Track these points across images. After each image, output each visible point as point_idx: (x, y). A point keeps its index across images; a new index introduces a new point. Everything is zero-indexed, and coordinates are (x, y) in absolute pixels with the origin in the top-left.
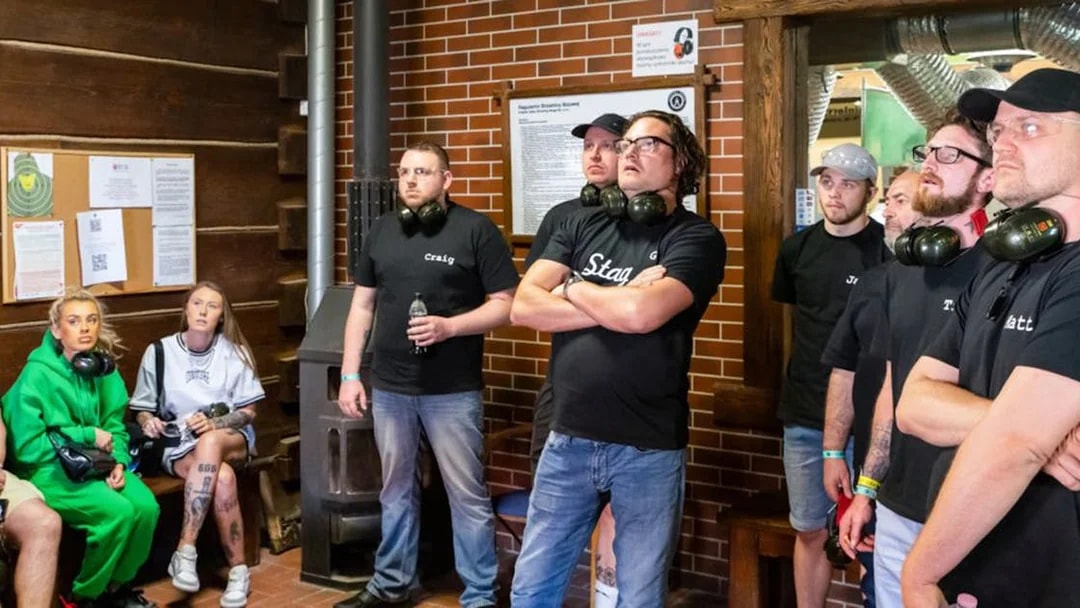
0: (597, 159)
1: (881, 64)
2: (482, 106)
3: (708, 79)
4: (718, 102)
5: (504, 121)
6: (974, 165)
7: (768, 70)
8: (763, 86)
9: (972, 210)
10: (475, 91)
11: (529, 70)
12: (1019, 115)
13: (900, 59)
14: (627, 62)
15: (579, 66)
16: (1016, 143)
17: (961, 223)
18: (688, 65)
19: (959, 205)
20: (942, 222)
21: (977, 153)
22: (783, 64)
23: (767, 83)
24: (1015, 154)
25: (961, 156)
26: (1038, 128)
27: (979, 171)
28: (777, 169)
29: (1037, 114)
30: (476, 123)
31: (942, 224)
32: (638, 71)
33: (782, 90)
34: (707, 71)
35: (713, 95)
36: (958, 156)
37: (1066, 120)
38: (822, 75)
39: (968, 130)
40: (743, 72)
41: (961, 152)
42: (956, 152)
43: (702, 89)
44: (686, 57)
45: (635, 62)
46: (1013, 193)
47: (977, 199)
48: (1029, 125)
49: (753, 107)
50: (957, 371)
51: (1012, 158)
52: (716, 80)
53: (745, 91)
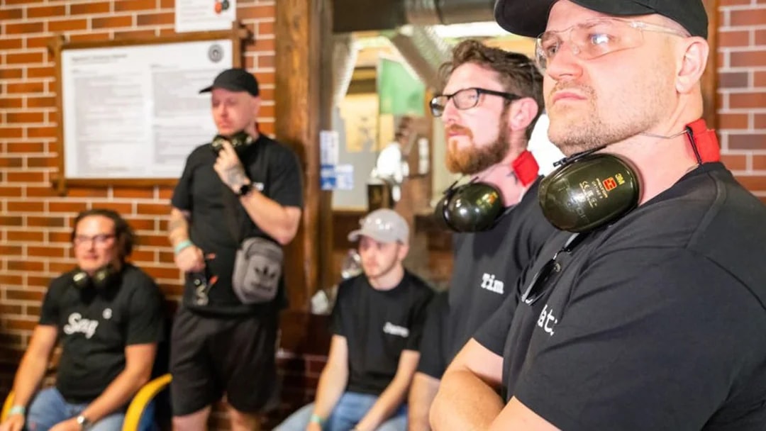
0: (225, 116)
1: (392, 33)
2: (38, 58)
3: (243, 33)
4: (253, 54)
5: (56, 72)
6: (499, 101)
7: (296, 25)
8: (292, 40)
9: (512, 156)
10: (31, 43)
11: (82, 24)
12: (584, 22)
13: (407, 30)
14: (170, 18)
15: (127, 21)
16: (580, 62)
17: (500, 176)
18: (226, 21)
19: (496, 154)
20: (477, 178)
21: (499, 87)
22: (309, 22)
23: (296, 37)
24: (580, 78)
25: (481, 95)
26: (611, 38)
27: (507, 106)
28: (304, 114)
29: (610, 19)
30: (32, 73)
31: (477, 181)
32: (181, 26)
33: (309, 43)
34: (243, 26)
35: (249, 47)
36: (478, 96)
37: (650, 27)
38: (347, 43)
39: (480, 64)
40: (274, 27)
41: (480, 91)
42: (475, 93)
43: (238, 43)
44: (224, 13)
45: (178, 18)
46: (577, 135)
47: (514, 139)
48: (600, 35)
49: (283, 59)
50: (500, 360)
51: (577, 83)
52: (251, 34)
53: (276, 45)
